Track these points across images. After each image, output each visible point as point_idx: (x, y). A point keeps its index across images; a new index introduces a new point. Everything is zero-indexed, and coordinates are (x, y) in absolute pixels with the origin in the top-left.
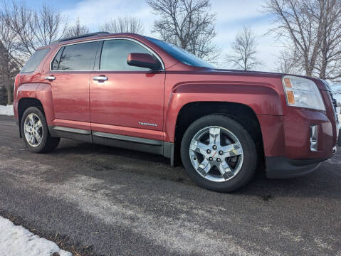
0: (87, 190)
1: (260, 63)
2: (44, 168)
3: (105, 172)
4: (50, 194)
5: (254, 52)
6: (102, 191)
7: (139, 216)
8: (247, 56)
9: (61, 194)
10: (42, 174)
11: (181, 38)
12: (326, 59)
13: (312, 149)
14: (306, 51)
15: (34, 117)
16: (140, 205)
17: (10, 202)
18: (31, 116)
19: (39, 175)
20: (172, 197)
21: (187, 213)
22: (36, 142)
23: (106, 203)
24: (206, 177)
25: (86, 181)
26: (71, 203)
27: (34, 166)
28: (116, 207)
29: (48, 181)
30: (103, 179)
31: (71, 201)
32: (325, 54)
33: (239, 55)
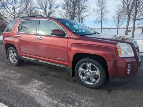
0: (38, 89)
1: (108, 12)
2: (19, 75)
3: (44, 77)
4: (23, 92)
5: (106, 7)
6: (44, 89)
7: (59, 104)
8: (102, 8)
9: (27, 92)
10: (18, 79)
11: (73, 3)
12: (137, 11)
13: (128, 73)
14: (128, 6)
15: (12, 51)
16: (59, 98)
17: (7, 96)
18: (11, 51)
19: (17, 80)
20: (72, 92)
21: (78, 102)
22: (14, 61)
23: (45, 97)
24: (85, 82)
25: (37, 83)
26: (32, 97)
27: (15, 75)
28: (49, 99)
29: (21, 83)
30: (43, 82)
31: (31, 96)
32: (136, 9)
33: (99, 8)
